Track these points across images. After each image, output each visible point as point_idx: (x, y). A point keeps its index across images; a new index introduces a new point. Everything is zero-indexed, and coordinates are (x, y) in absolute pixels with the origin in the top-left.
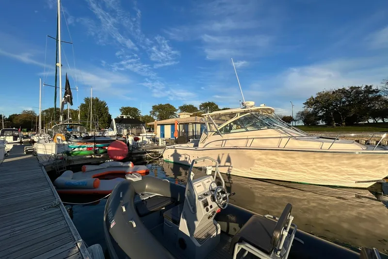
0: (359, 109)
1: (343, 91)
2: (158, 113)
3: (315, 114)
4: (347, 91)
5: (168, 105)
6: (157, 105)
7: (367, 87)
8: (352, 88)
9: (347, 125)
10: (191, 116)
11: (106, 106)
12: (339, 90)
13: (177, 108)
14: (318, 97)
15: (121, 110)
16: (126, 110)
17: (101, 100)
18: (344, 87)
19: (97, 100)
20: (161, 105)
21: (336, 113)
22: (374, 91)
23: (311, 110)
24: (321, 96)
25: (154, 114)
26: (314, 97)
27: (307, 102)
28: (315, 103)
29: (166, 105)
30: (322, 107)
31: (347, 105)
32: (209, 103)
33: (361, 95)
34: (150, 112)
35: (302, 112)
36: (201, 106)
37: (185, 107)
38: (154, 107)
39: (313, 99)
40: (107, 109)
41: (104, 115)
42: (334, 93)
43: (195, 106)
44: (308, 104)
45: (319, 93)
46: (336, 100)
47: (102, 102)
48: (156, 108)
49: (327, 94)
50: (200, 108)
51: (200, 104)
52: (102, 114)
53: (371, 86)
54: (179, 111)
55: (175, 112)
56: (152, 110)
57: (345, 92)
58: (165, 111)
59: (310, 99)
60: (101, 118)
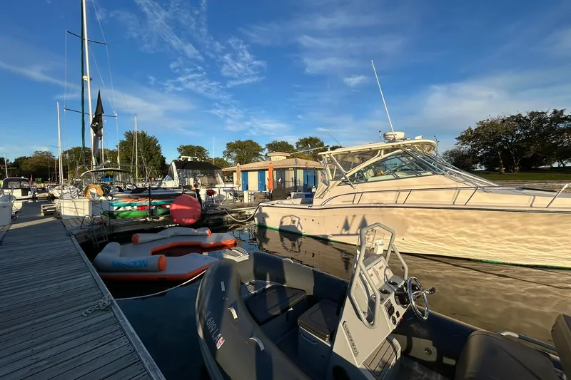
0: (542, 146)
1: (518, 119)
2: (234, 155)
3: (472, 154)
4: (525, 118)
5: (250, 141)
6: (234, 142)
7: (555, 112)
8: (532, 114)
9: (521, 170)
10: (288, 157)
11: (157, 145)
12: (512, 117)
13: (263, 147)
14: (479, 128)
15: (180, 150)
16: (187, 150)
17: (149, 134)
18: (520, 112)
19: (144, 135)
20: (239, 141)
21: (505, 153)
22: (566, 118)
23: (466, 148)
24: (484, 127)
25: (229, 156)
26: (473, 129)
27: (462, 136)
28: (473, 138)
29: (247, 142)
30: (484, 144)
31: (523, 141)
32: (311, 139)
33: (544, 125)
34: (224, 153)
35: (452, 152)
36: (298, 144)
37: (275, 145)
38: (229, 145)
39: (472, 131)
40: (158, 148)
41: (155, 157)
42: (504, 121)
43: (289, 143)
44: (464, 138)
45: (481, 123)
46: (507, 132)
47: (151, 139)
48: (232, 147)
49: (493, 124)
50: (297, 146)
51: (297, 140)
52: (151, 156)
53: (562, 111)
54: (266, 151)
55: (260, 153)
56: (226, 149)
57: (521, 121)
58: (245, 151)
59: (467, 132)
60: (150, 163)
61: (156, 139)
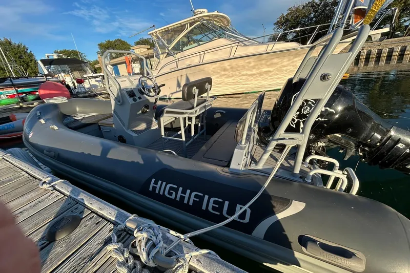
1: (312, 4)
3: (284, 36)
4: (316, 3)
10: (148, 49)
11: (28, 52)
12: (309, 3)
14: (288, 14)
19: (8, 43)
26: (285, 15)
27: (278, 22)
28: (285, 22)
31: (314, 22)
33: (327, 9)
38: (101, 45)
39: (284, 17)
42: (304, 7)
44: (279, 24)
45: (290, 9)
46: (304, 16)
47: (19, 46)
49: (297, 10)
52: (27, 64)
56: (99, 50)
57: (314, 6)
59: (280, 18)
60: (28, 70)
61: (24, 46)
